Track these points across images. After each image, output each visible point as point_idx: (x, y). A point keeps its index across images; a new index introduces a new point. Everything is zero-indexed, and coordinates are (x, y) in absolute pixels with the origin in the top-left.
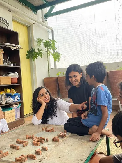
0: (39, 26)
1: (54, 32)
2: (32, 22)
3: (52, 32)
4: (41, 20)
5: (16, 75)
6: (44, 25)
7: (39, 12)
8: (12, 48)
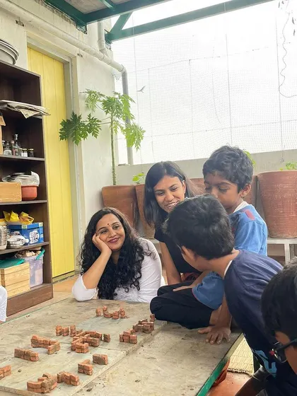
0: (91, 61)
3: (124, 75)
4: (96, 47)
5: (34, 179)
6: (102, 59)
8: (24, 112)
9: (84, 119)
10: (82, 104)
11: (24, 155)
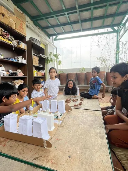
0: (50, 45)
1: (57, 49)
2: (48, 42)
3: (56, 49)
4: (52, 42)
6: (53, 45)
7: (51, 37)
8: (43, 57)
9: (49, 58)
10: (49, 55)
11: (41, 66)
